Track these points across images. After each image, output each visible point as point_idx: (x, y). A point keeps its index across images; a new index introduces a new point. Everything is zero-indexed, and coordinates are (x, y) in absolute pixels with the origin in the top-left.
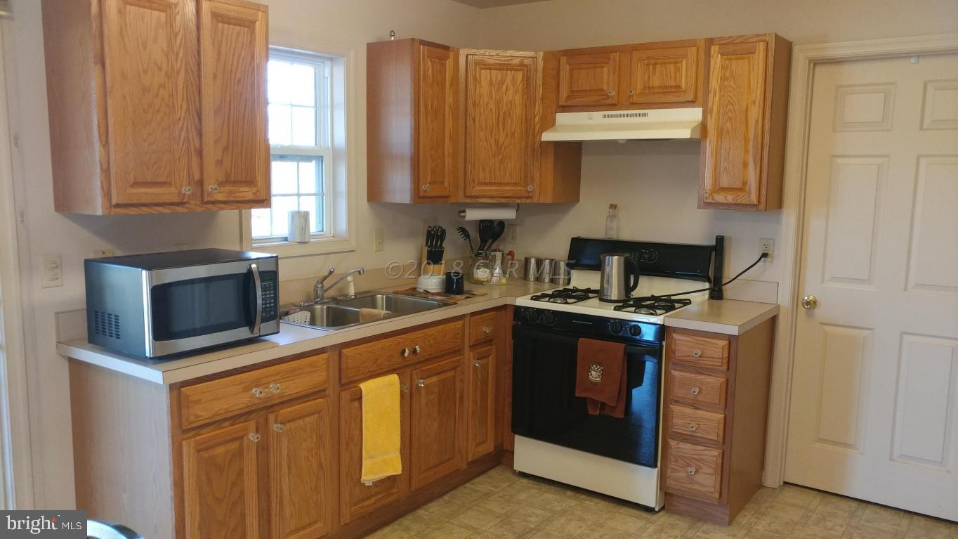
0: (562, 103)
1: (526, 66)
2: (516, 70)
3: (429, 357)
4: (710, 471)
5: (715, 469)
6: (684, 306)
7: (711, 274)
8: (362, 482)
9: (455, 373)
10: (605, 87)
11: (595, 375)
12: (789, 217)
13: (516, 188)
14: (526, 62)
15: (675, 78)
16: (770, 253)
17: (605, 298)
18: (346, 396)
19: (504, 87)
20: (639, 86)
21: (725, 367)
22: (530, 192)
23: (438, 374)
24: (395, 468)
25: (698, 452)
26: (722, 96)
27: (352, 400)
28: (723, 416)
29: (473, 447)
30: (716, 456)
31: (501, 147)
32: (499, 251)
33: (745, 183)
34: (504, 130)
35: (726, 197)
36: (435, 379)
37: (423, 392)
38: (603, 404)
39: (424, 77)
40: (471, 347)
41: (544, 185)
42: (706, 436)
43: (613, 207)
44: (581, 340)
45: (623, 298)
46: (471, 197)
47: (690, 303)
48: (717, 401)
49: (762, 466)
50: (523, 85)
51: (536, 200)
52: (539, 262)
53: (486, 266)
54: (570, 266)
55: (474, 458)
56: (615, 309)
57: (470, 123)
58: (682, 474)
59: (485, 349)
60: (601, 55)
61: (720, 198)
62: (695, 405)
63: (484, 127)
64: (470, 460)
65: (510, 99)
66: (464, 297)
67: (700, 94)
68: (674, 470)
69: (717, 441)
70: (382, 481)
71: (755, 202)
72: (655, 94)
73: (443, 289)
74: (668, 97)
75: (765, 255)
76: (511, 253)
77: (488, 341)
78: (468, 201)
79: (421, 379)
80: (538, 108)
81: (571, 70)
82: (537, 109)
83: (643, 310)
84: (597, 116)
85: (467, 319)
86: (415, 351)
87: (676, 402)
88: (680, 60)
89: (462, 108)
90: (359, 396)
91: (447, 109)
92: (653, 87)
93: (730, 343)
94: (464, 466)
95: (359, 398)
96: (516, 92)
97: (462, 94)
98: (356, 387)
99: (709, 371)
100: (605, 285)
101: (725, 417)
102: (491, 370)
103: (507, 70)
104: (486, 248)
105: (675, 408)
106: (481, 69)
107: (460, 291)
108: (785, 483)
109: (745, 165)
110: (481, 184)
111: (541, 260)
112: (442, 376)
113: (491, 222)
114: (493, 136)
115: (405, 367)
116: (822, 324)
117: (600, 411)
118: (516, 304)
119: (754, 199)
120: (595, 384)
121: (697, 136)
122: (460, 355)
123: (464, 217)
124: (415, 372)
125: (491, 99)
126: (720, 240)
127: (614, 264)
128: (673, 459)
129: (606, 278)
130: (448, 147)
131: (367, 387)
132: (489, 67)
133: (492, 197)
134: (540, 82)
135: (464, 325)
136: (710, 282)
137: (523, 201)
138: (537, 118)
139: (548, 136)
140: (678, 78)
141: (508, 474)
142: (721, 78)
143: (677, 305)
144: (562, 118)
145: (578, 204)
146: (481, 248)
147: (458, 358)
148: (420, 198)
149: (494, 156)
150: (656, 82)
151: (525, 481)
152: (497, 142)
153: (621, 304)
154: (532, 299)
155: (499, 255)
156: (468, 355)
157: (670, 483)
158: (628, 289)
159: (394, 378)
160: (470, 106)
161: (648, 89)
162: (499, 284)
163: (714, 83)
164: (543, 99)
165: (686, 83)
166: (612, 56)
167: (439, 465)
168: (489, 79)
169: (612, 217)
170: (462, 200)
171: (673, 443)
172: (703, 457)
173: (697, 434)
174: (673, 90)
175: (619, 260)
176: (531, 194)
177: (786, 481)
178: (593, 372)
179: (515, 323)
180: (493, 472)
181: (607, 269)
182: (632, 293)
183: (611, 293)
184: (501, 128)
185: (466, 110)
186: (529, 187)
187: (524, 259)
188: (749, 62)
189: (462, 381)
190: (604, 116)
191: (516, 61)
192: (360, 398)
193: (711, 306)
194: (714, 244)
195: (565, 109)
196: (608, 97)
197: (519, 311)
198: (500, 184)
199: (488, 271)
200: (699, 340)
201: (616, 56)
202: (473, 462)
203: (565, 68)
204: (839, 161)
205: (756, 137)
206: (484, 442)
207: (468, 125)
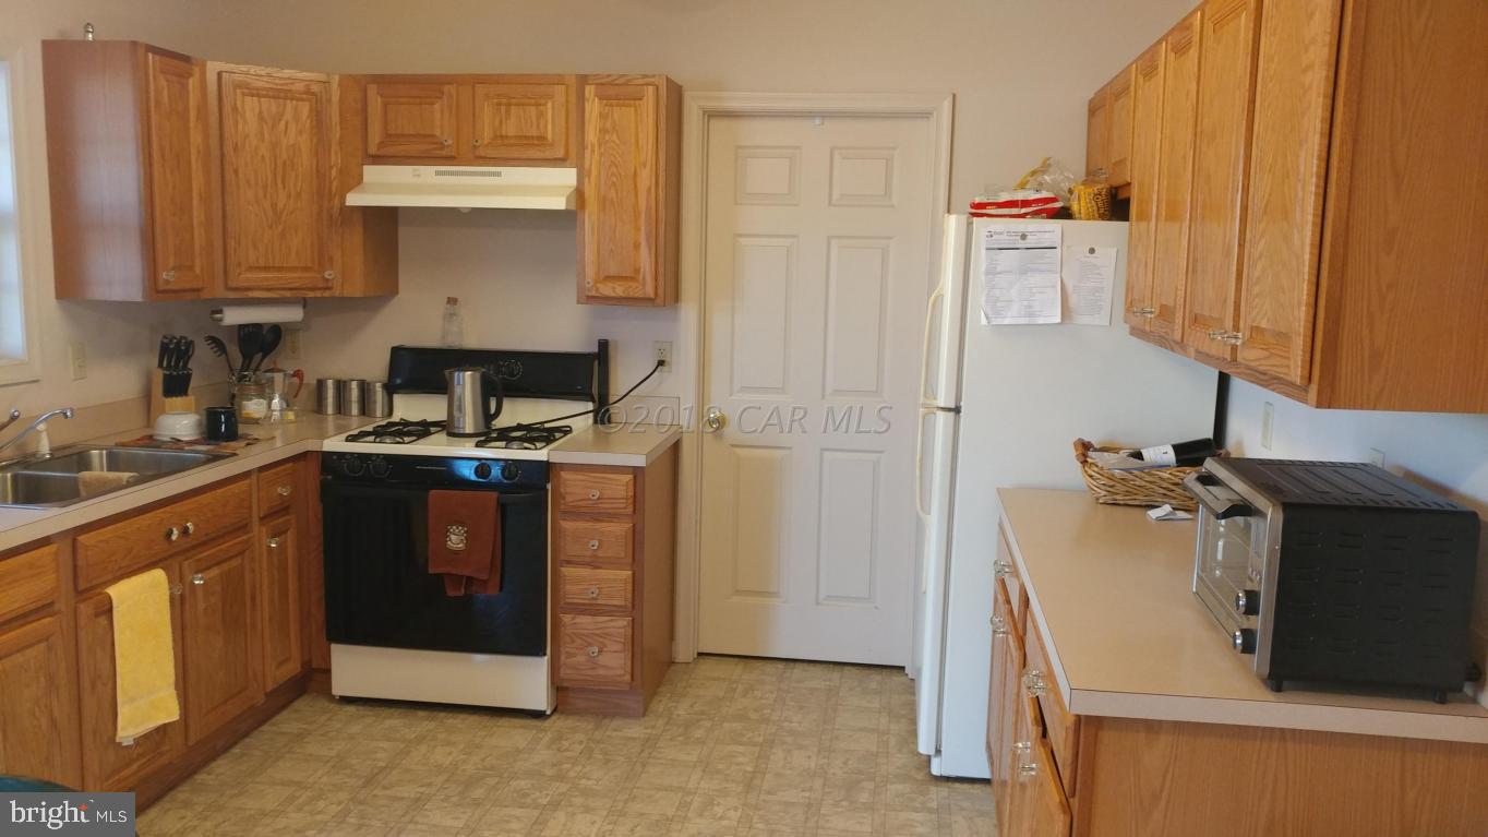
0: (373, 150)
1: (313, 94)
2: (298, 100)
3: (205, 539)
4: (618, 647)
5: (624, 644)
6: (565, 435)
7: (595, 391)
8: (118, 740)
9: (243, 559)
10: (438, 132)
11: (456, 540)
12: (688, 312)
13: (307, 275)
14: (315, 88)
15: (538, 127)
16: (667, 359)
17: (456, 431)
18: (86, 609)
19: (283, 123)
20: (487, 134)
21: (630, 510)
22: (327, 280)
23: (218, 563)
24: (170, 712)
25: (600, 625)
26: (601, 155)
27: (97, 615)
28: (630, 572)
29: (273, 668)
30: (624, 627)
31: (281, 213)
32: (279, 371)
33: (637, 271)
34: (284, 188)
35: (614, 288)
36: (215, 572)
37: (200, 594)
38: (470, 579)
39: (158, 103)
40: (262, 519)
41: (349, 270)
42: (610, 602)
43: (452, 301)
44: (433, 492)
45: (482, 429)
46: (237, 289)
47: (570, 431)
48: (623, 555)
49: (672, 636)
50: (311, 122)
51: (337, 293)
52: (341, 386)
53: (261, 395)
54: (391, 389)
55: (275, 686)
56: (477, 446)
57: (229, 175)
58: (581, 659)
59: (281, 520)
60: (427, 87)
61: (607, 290)
62: (594, 563)
63: (253, 182)
64: (269, 689)
65: (292, 142)
66: (243, 443)
67: (573, 150)
68: (570, 655)
69: (625, 606)
70: (147, 736)
71: (652, 296)
72: (512, 145)
73: (201, 434)
74: (528, 150)
75: (661, 363)
76: (298, 374)
77: (283, 509)
78: (231, 295)
79: (197, 572)
80: (336, 158)
81: (385, 105)
82: (333, 159)
83: (515, 444)
84: (428, 173)
85: (254, 477)
86: (185, 531)
87: (569, 563)
88: (543, 101)
89: (216, 153)
90: (108, 607)
91: (194, 152)
92: (507, 137)
93: (635, 477)
94: (261, 699)
95: (107, 610)
96: (300, 132)
97: (214, 131)
98: (100, 594)
99: (612, 516)
100: (456, 413)
101: (634, 574)
102: (291, 552)
103: (285, 98)
104: (253, 366)
105: (567, 571)
106: (244, 95)
107: (232, 435)
108: (700, 654)
109: (637, 246)
110: (251, 269)
111: (345, 382)
112: (226, 566)
113: (258, 326)
114: (268, 195)
115: (171, 556)
116: (733, 446)
117: (465, 588)
118: (324, 450)
119: (650, 292)
120: (456, 552)
121: (573, 207)
122: (248, 533)
123: (221, 320)
124: (186, 563)
125: (263, 141)
126: (604, 345)
127: (466, 383)
128: (568, 639)
129: (456, 403)
130: (198, 214)
131: (116, 591)
132: (257, 93)
133: (268, 290)
134: (336, 118)
135: (250, 485)
136: (594, 402)
137: (318, 294)
138: (334, 172)
139: (354, 199)
140: (541, 126)
141: (323, 703)
142: (600, 131)
143: (557, 435)
144: (372, 173)
145: (396, 299)
146: (246, 367)
147: (245, 537)
148: (158, 292)
149: (271, 227)
150: (511, 129)
151: (351, 709)
152: (274, 206)
153: (482, 438)
154: (347, 440)
155: (278, 377)
156: (258, 531)
157: (564, 673)
158: (488, 417)
159: (158, 575)
160: (229, 149)
161: (499, 138)
162: (283, 422)
163: (591, 136)
164: (341, 143)
165: (553, 133)
166: (446, 88)
167: (225, 702)
168: (257, 110)
169: (450, 316)
170: (221, 293)
171: (567, 618)
172: (607, 631)
173: (599, 602)
174: (536, 142)
175: (472, 376)
176: (330, 285)
177: (700, 651)
178: (453, 537)
179: (322, 477)
180: (299, 704)
181: (458, 390)
182: (493, 423)
183: (464, 422)
184: (280, 185)
185: (222, 155)
186: (327, 273)
187: (315, 382)
188: (636, 111)
189: (253, 571)
190: (438, 173)
191: (300, 87)
192: (110, 610)
193: (597, 433)
194: (597, 350)
195: (378, 159)
196: (443, 147)
197: (330, 461)
198: (280, 269)
199: (265, 402)
200: (595, 477)
201: (452, 89)
202: (275, 691)
203: (376, 103)
204: (743, 241)
205: (648, 208)
206: (287, 660)
207: (227, 177)
